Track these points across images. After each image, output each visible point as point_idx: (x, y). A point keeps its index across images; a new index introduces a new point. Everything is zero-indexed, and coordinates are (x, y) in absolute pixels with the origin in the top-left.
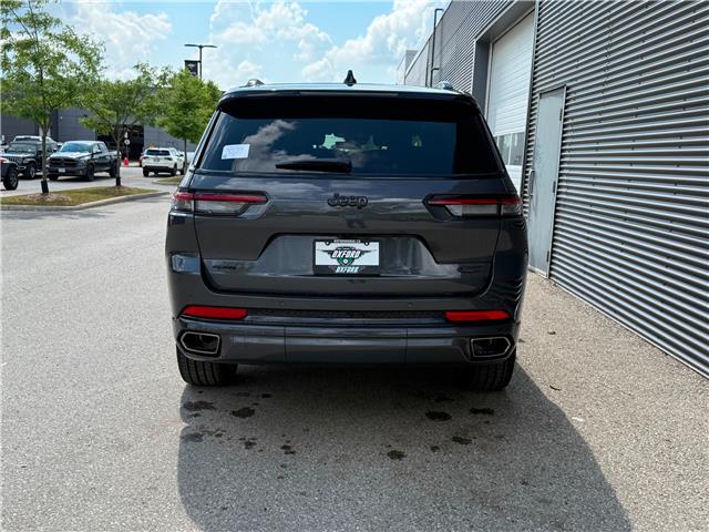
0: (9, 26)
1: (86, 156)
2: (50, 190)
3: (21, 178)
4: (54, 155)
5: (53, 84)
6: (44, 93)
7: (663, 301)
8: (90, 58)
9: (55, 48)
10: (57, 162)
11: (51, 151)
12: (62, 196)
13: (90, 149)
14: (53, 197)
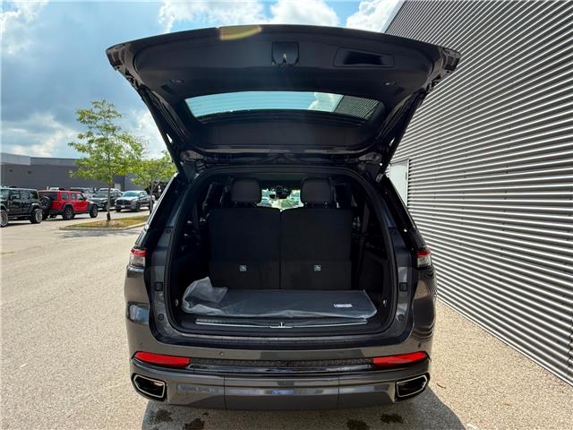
0: (92, 130)
1: (136, 198)
2: (112, 218)
3: (100, 211)
4: (119, 199)
5: (115, 162)
6: (109, 167)
7: (498, 305)
8: (137, 148)
9: (117, 142)
10: (120, 202)
11: (118, 196)
12: (119, 222)
13: (138, 195)
14: (113, 223)
